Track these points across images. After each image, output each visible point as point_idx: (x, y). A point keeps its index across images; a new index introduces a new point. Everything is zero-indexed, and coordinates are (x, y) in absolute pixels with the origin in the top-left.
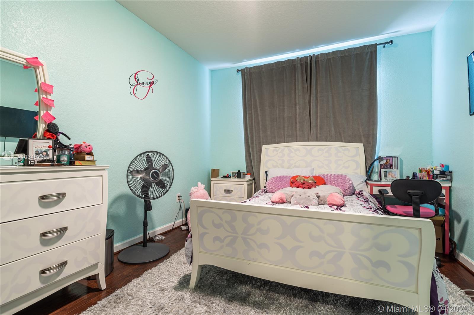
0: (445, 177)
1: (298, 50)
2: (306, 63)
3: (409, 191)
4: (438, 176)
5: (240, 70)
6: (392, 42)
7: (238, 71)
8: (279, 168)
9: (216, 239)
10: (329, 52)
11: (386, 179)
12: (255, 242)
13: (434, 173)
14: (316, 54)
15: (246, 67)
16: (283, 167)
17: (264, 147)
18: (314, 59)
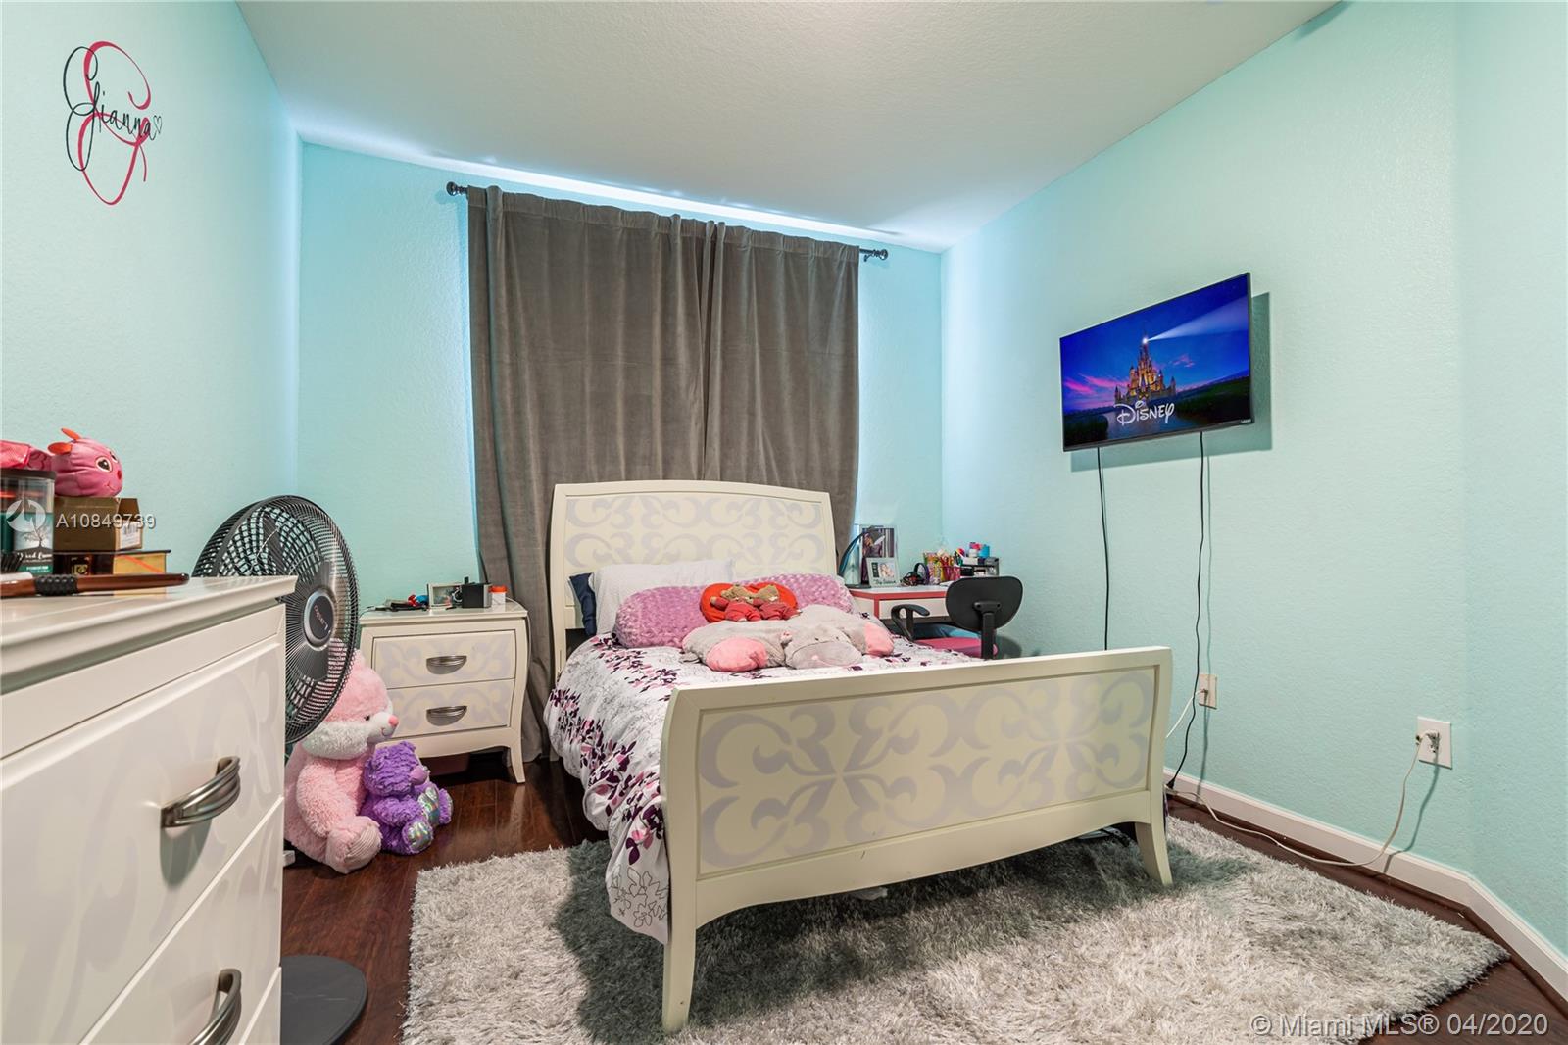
0: (984, 571)
1: (677, 193)
2: (701, 243)
3: (977, 604)
4: (976, 568)
5: (462, 190)
6: (885, 253)
7: (452, 188)
8: (615, 562)
9: (769, 807)
10: (758, 230)
11: (878, 582)
12: (881, 782)
13: (964, 562)
14: (727, 225)
15: (495, 189)
16: (629, 561)
17: (561, 491)
18: (723, 235)
